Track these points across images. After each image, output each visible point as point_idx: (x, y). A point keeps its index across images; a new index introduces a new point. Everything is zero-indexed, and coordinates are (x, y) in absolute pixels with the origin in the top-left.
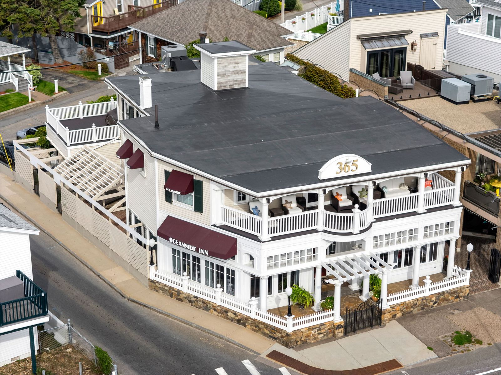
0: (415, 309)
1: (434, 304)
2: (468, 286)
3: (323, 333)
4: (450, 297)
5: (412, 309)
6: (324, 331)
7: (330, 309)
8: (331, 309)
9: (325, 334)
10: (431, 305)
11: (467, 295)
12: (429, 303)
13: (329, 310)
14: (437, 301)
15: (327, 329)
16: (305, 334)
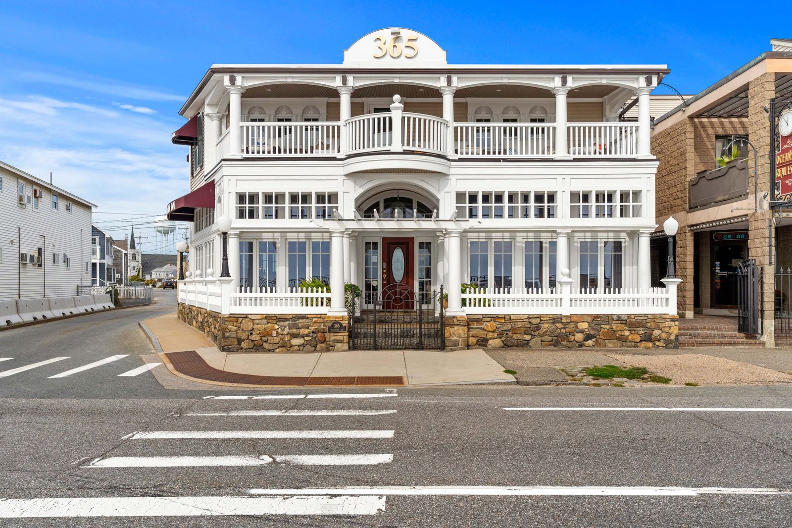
0: (536, 339)
1: (586, 339)
2: (673, 316)
3: (303, 337)
4: (627, 333)
5: (527, 337)
6: (306, 331)
7: (322, 287)
8: (325, 289)
9: (307, 338)
10: (577, 339)
11: (673, 337)
12: (574, 335)
13: (320, 289)
14: (592, 332)
15: (312, 328)
16: (260, 327)
